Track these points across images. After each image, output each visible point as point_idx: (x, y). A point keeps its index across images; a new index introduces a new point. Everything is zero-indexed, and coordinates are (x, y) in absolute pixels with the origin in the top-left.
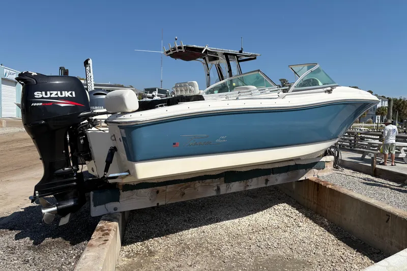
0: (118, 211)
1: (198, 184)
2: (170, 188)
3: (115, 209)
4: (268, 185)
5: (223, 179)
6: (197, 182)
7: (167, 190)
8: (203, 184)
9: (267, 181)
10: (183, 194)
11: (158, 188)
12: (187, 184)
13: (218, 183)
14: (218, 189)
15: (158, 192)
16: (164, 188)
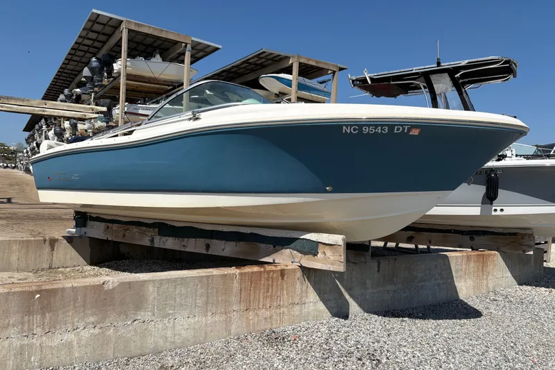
0: (87, 235)
1: (135, 229)
2: (115, 226)
3: (85, 233)
4: (209, 253)
5: (156, 230)
6: (135, 226)
7: (114, 228)
8: (140, 231)
9: (208, 247)
10: (124, 236)
11: (109, 224)
12: (127, 227)
13: (153, 234)
14: (152, 241)
15: (108, 228)
16: (111, 225)
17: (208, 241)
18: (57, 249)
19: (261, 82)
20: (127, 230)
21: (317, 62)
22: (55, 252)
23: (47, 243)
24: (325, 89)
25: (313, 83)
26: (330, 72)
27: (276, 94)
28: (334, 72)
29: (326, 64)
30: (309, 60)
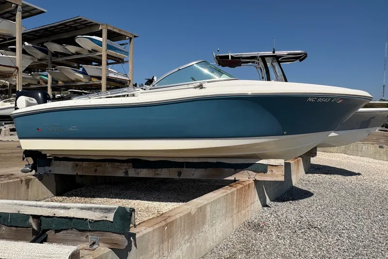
0: (51, 172)
1: (108, 165)
2: (85, 164)
3: (50, 171)
4: (181, 177)
5: (130, 164)
6: (107, 163)
7: (84, 165)
8: (113, 166)
9: (180, 174)
10: (96, 170)
11: (77, 162)
12: (99, 164)
13: (127, 167)
14: (126, 173)
15: (77, 165)
16: (81, 163)
17: (180, 169)
18: (31, 187)
19: (77, 41)
20: (98, 166)
21: (119, 30)
22: (30, 190)
23: (24, 182)
24: (125, 50)
25: (116, 44)
26: (127, 38)
27: (89, 51)
28: (131, 39)
29: (126, 32)
30: (114, 28)
